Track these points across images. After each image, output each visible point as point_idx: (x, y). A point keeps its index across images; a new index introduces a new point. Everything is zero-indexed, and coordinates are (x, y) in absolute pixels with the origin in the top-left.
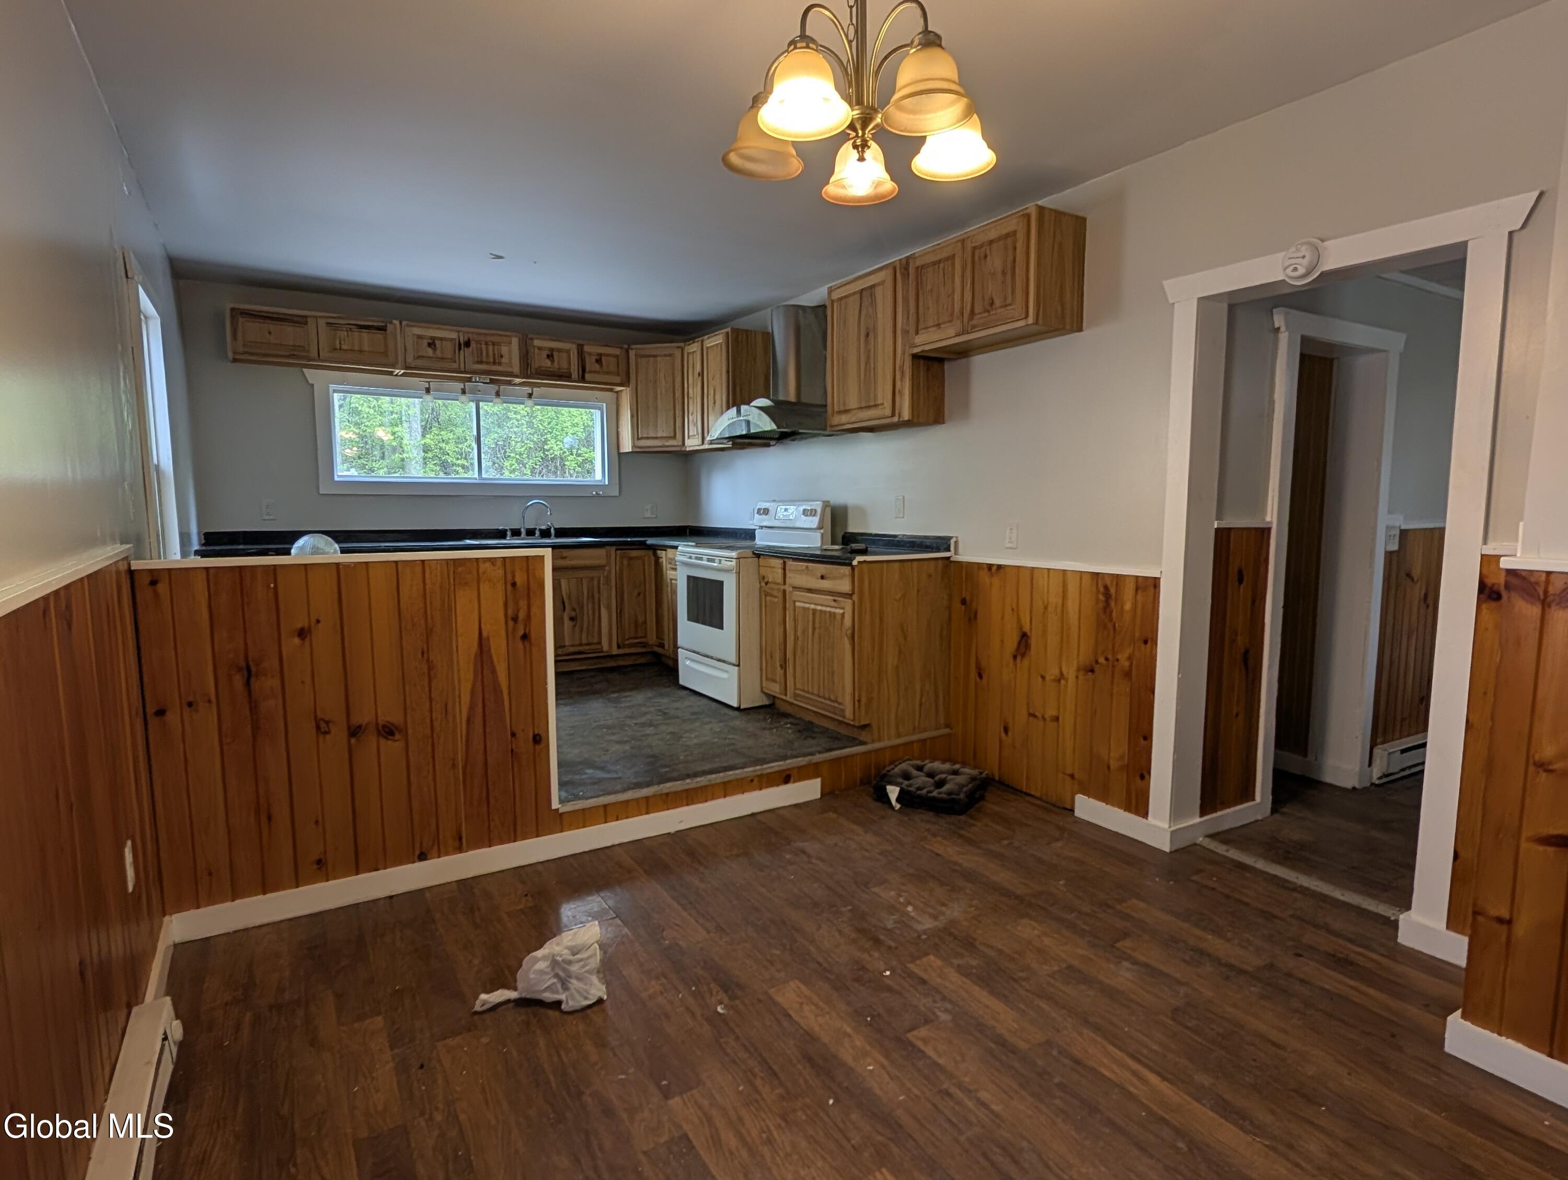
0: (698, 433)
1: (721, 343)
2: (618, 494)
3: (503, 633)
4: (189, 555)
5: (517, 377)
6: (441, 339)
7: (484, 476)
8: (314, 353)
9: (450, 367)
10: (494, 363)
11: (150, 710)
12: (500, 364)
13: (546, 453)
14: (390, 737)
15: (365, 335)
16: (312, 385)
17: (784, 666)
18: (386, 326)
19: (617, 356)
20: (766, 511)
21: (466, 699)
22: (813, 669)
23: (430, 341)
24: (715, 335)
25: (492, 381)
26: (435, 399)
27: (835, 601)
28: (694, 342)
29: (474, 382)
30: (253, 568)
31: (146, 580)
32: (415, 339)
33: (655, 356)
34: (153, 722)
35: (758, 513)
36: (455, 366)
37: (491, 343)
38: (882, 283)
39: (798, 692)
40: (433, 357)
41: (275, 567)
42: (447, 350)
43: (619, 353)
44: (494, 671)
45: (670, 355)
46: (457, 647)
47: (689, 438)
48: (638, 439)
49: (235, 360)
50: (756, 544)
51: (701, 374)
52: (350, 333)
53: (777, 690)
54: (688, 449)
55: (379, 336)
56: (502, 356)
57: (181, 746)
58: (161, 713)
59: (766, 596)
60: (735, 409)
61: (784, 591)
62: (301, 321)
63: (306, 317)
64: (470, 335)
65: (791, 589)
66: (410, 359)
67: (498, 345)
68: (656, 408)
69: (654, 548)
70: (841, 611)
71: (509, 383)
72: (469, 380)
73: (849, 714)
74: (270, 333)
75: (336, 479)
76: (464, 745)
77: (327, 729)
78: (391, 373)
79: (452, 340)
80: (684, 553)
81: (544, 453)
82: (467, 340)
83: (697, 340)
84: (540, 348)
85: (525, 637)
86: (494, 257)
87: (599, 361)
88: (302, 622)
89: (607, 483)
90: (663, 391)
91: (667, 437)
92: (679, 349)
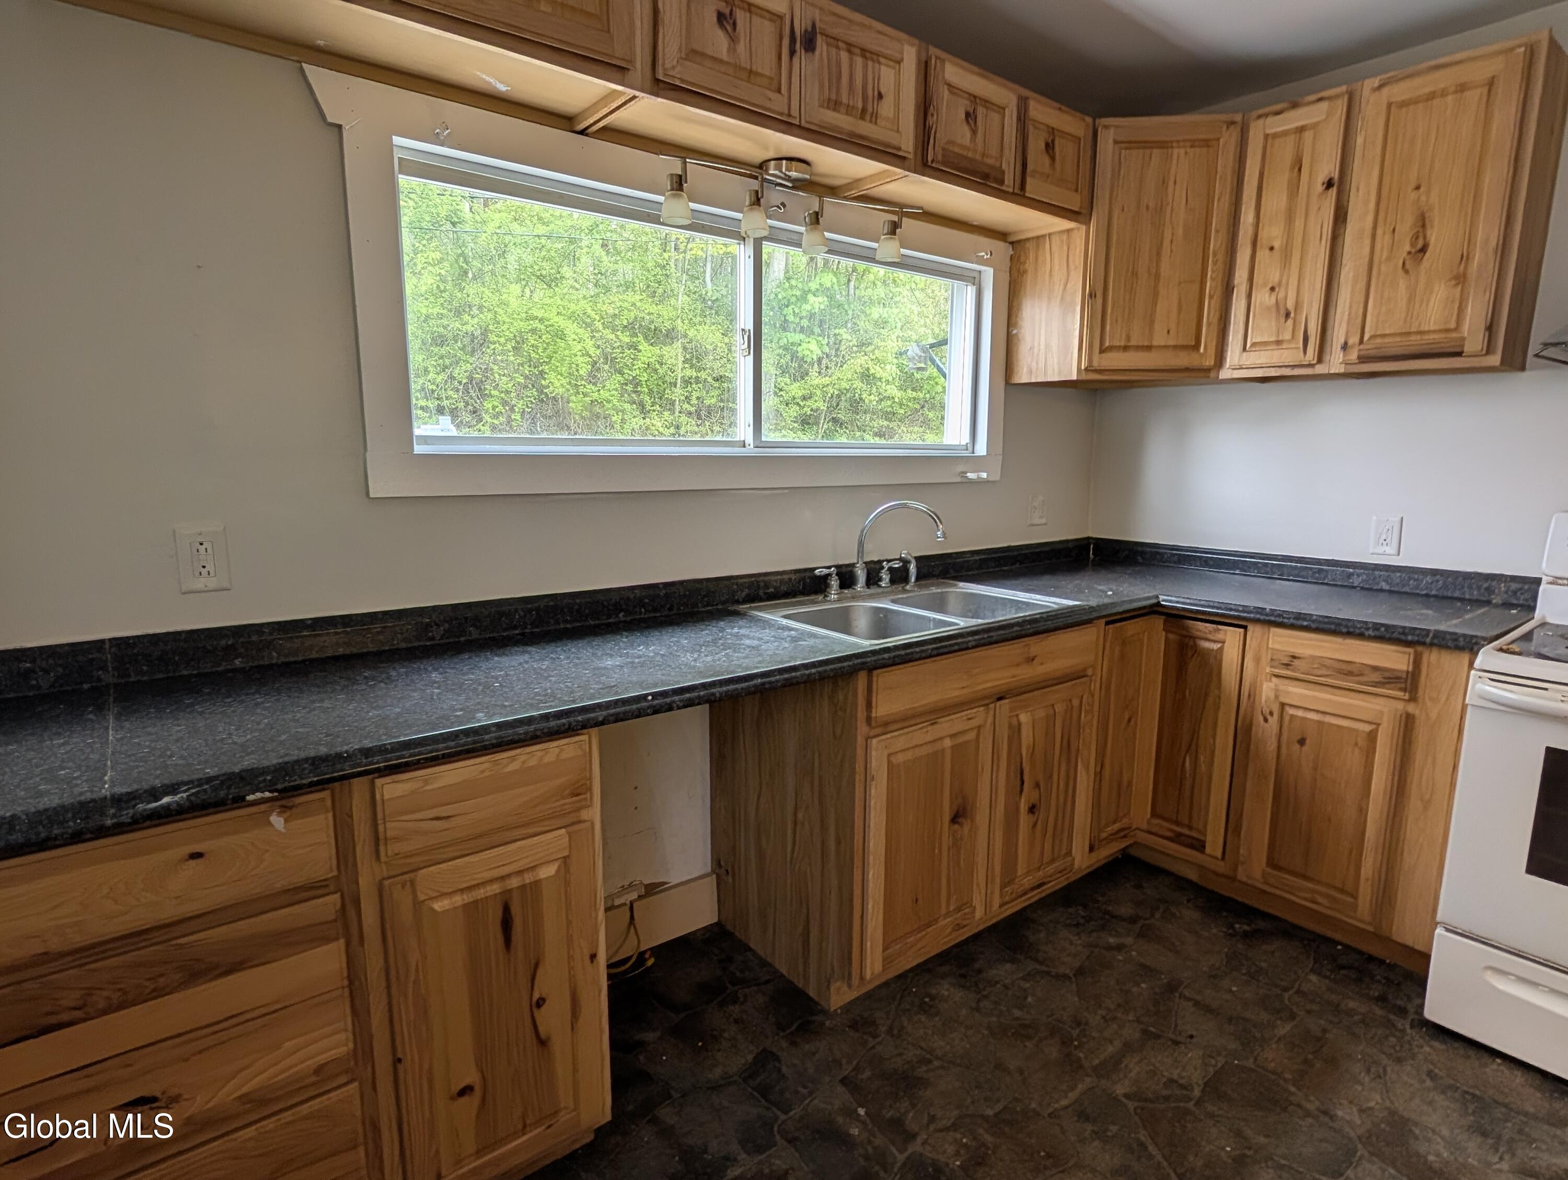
1: (1490, 83)
2: (998, 477)
6: (749, 8)
7: (769, 436)
10: (863, 113)
12: (874, 117)
16: (340, 127)
19: (1078, 141)
23: (723, 8)
28: (1297, 105)
33: (1163, 145)
36: (779, 104)
37: (861, 54)
40: (728, 64)
42: (761, 45)
43: (1081, 134)
45: (1206, 143)
47: (1244, 349)
48: (1102, 351)
51: (1335, 186)
56: (881, 96)
64: (818, 14)
67: (873, 61)
68: (1156, 277)
75: (418, 449)
79: (775, 18)
82: (809, 27)
83: (1311, 98)
84: (954, 91)
87: (1050, 148)
89: (982, 452)
90: (1180, 232)
91: (1175, 347)
92: (1232, 128)
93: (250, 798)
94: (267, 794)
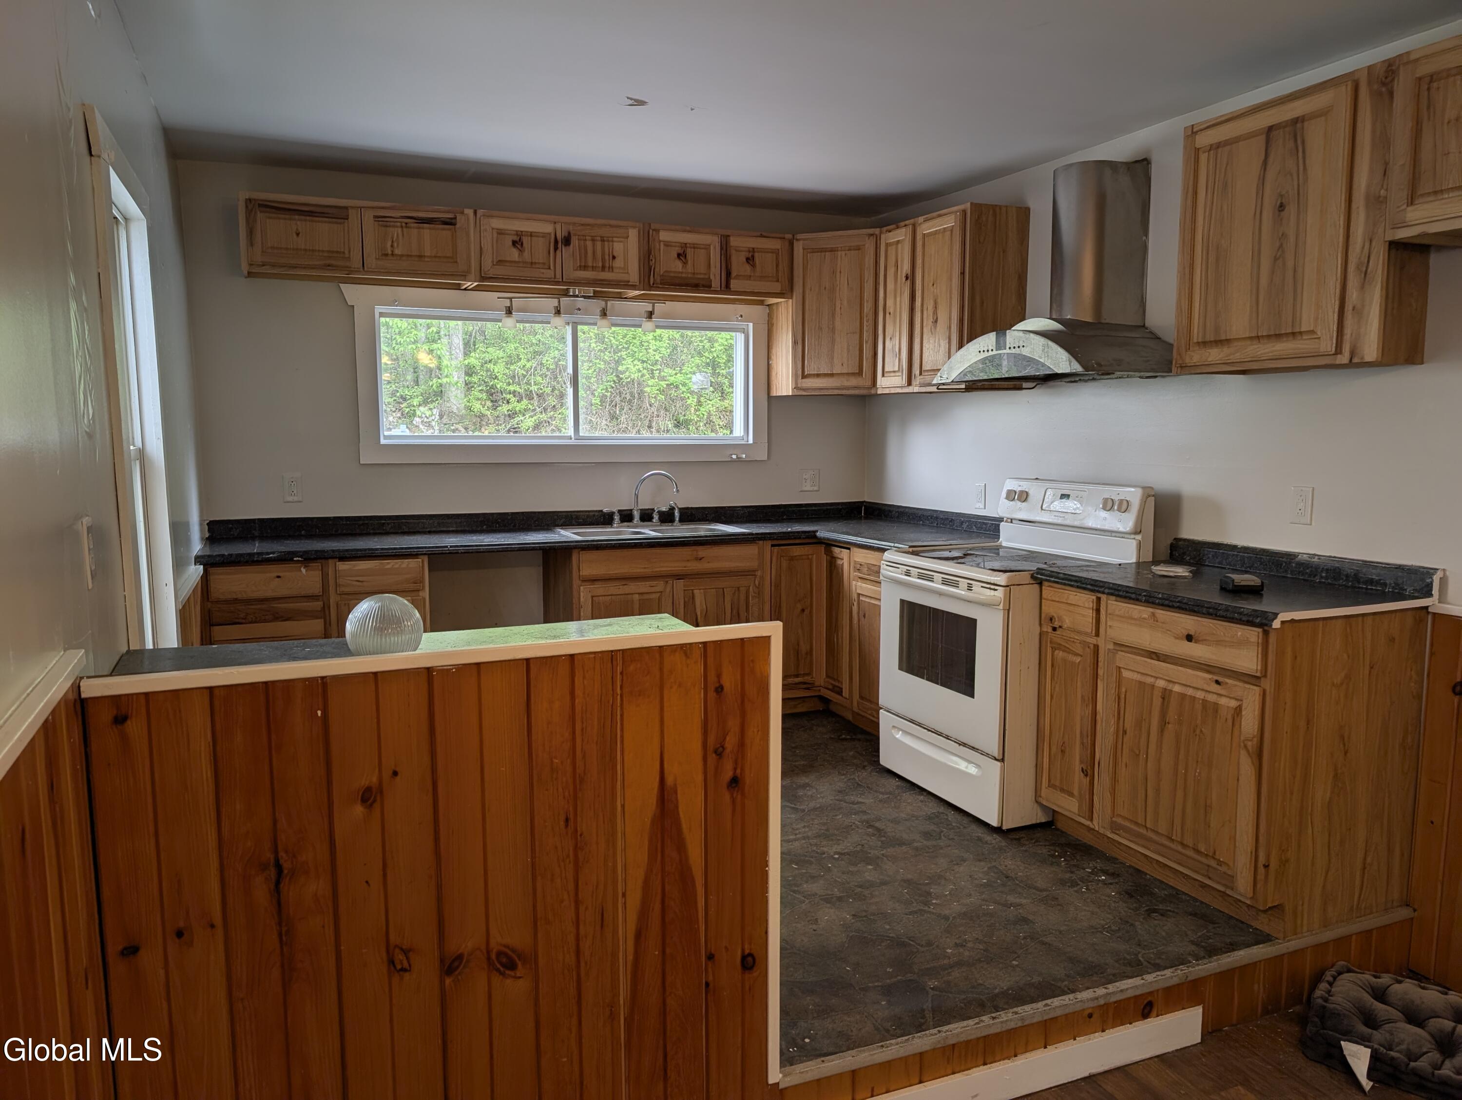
0: (900, 369)
1: (952, 229)
2: (765, 458)
3: (700, 778)
4: (189, 564)
5: (634, 287)
6: (531, 235)
7: (581, 433)
8: (356, 262)
9: (542, 276)
10: (603, 268)
11: (114, 948)
12: (611, 269)
13: (621, 376)
14: (507, 972)
15: (427, 232)
16: (353, 307)
17: (1088, 772)
18: (455, 218)
19: (775, 252)
20: (1024, 496)
21: (634, 899)
22: (1158, 791)
23: (516, 238)
24: (940, 216)
25: (596, 295)
26: (518, 321)
27: (1217, 682)
28: (898, 227)
29: (571, 296)
30: (287, 685)
31: (106, 716)
32: (495, 235)
33: (832, 250)
34: (118, 968)
35: (1007, 498)
36: (549, 274)
37: (599, 238)
38: (1323, 113)
39: (1119, 820)
40: (519, 262)
41: (324, 681)
42: (538, 250)
43: (779, 247)
44: (681, 847)
45: (858, 248)
46: (623, 806)
47: (883, 376)
48: (804, 377)
49: (250, 274)
50: (1001, 546)
51: (911, 278)
52: (405, 229)
53: (1075, 809)
54: (879, 392)
55: (445, 233)
56: (614, 258)
57: (165, 1005)
58: (131, 951)
59: (1054, 649)
60: (992, 336)
61: (1096, 647)
62: (339, 215)
63: (346, 208)
64: (571, 228)
65: (1111, 646)
66: (487, 262)
67: (608, 241)
68: (833, 330)
69: (829, 544)
70: (1233, 704)
71: (620, 297)
72: (566, 294)
73: (1243, 885)
74: (298, 234)
75: (383, 441)
76: (629, 977)
77: (406, 965)
78: (458, 287)
79: (544, 235)
80: (894, 564)
81: (618, 376)
82: (567, 235)
83: (902, 224)
84: (667, 244)
85: (735, 782)
86: (631, 102)
87: (750, 260)
88: (368, 778)
89: (751, 441)
90: (845, 303)
91: (848, 374)
92: (871, 238)
93: (295, 559)
94: (300, 559)
